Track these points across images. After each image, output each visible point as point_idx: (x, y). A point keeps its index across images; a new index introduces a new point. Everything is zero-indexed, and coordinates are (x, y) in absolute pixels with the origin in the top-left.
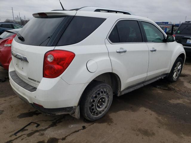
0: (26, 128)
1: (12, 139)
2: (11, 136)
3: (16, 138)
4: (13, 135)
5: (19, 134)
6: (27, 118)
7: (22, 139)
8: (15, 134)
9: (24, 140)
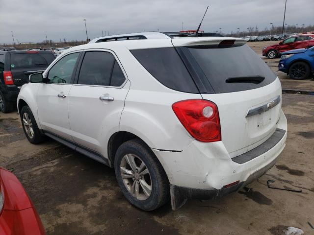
0: (284, 188)
1: (308, 191)
2: (307, 193)
3: (304, 188)
4: (303, 193)
5: (298, 189)
6: (265, 195)
7: (300, 184)
8: (300, 192)
9: (300, 183)
